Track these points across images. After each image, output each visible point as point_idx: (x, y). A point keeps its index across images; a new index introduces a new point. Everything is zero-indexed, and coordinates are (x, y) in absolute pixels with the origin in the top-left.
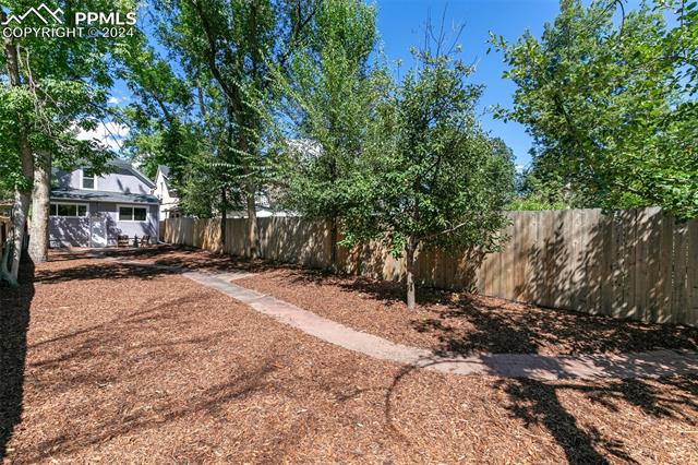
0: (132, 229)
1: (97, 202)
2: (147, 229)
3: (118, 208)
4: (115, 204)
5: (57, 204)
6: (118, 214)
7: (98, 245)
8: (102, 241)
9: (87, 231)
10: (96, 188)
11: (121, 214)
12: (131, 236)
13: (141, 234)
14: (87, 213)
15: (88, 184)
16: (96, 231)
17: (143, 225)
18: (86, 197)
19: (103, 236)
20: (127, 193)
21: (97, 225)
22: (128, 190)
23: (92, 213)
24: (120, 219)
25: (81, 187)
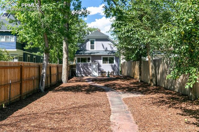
0: (107, 68)
1: (94, 56)
2: (113, 68)
3: (102, 58)
4: (101, 56)
5: (80, 57)
6: (102, 60)
7: (94, 76)
8: (96, 74)
9: (91, 69)
10: (95, 49)
11: (103, 61)
12: (107, 72)
13: (111, 70)
14: (91, 61)
15: (92, 47)
16: (94, 69)
17: (112, 66)
18: (90, 53)
19: (96, 72)
20: (106, 50)
21: (94, 66)
22: (106, 48)
23: (92, 61)
24: (103, 63)
25: (90, 49)
